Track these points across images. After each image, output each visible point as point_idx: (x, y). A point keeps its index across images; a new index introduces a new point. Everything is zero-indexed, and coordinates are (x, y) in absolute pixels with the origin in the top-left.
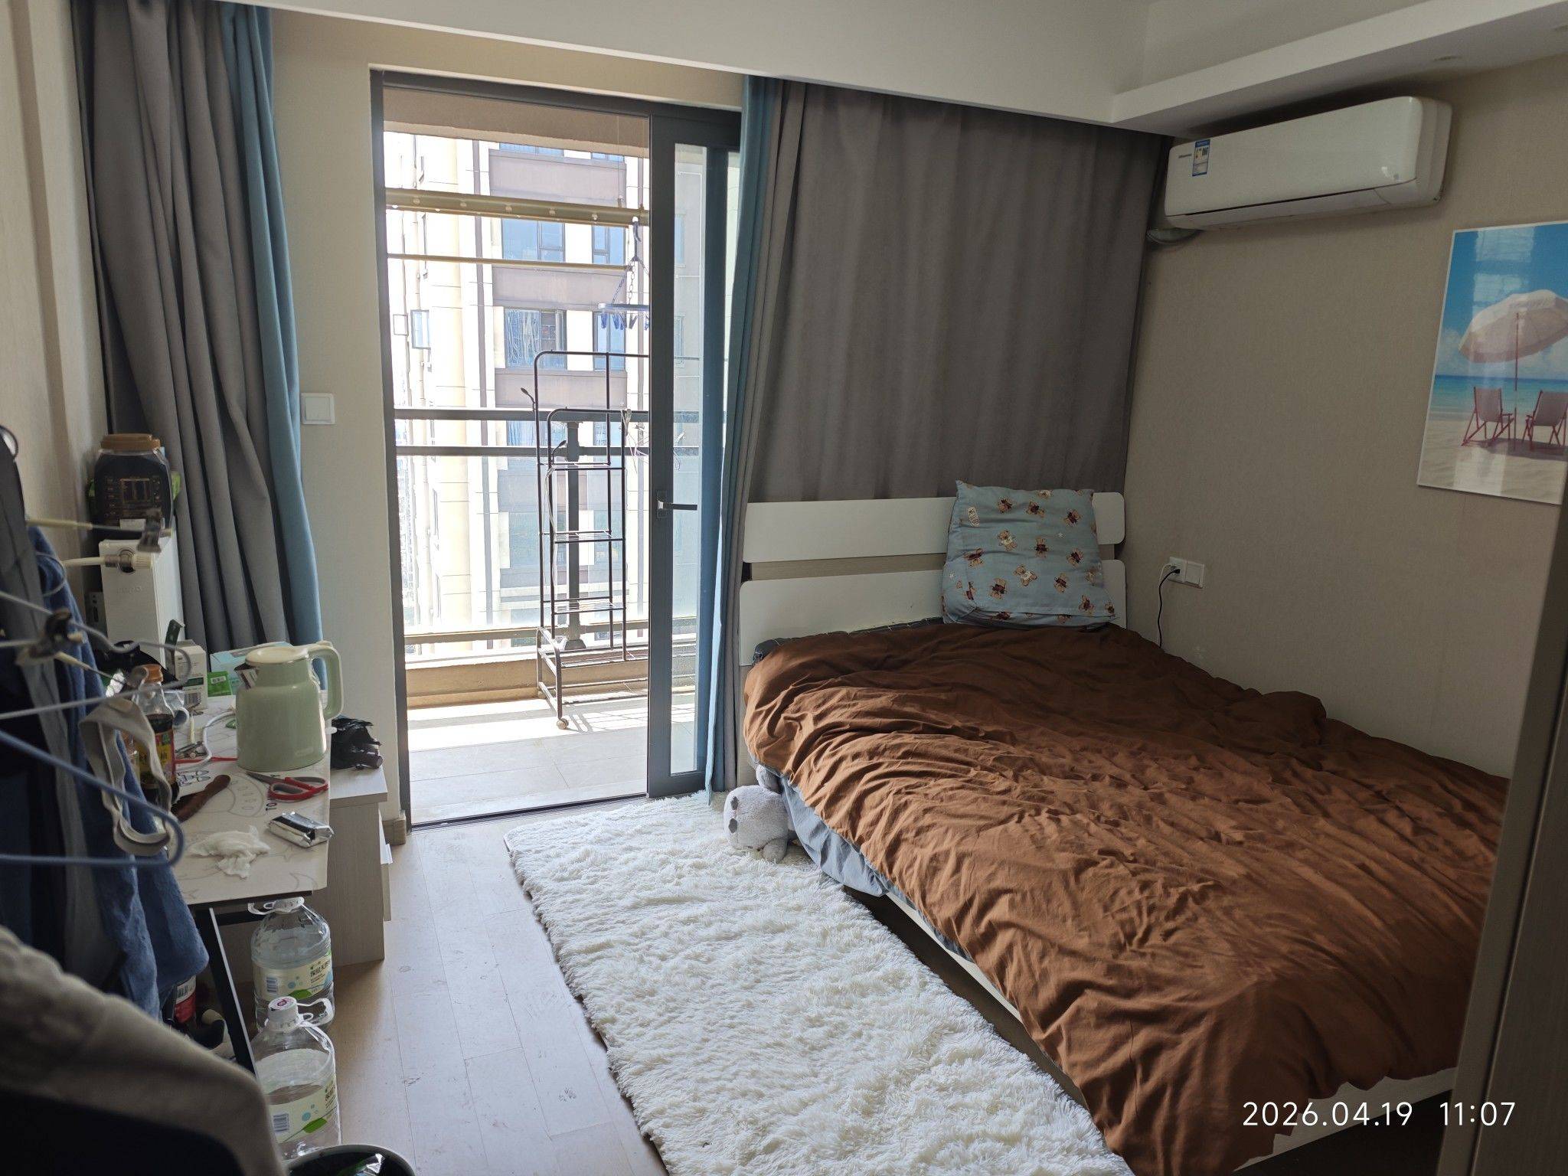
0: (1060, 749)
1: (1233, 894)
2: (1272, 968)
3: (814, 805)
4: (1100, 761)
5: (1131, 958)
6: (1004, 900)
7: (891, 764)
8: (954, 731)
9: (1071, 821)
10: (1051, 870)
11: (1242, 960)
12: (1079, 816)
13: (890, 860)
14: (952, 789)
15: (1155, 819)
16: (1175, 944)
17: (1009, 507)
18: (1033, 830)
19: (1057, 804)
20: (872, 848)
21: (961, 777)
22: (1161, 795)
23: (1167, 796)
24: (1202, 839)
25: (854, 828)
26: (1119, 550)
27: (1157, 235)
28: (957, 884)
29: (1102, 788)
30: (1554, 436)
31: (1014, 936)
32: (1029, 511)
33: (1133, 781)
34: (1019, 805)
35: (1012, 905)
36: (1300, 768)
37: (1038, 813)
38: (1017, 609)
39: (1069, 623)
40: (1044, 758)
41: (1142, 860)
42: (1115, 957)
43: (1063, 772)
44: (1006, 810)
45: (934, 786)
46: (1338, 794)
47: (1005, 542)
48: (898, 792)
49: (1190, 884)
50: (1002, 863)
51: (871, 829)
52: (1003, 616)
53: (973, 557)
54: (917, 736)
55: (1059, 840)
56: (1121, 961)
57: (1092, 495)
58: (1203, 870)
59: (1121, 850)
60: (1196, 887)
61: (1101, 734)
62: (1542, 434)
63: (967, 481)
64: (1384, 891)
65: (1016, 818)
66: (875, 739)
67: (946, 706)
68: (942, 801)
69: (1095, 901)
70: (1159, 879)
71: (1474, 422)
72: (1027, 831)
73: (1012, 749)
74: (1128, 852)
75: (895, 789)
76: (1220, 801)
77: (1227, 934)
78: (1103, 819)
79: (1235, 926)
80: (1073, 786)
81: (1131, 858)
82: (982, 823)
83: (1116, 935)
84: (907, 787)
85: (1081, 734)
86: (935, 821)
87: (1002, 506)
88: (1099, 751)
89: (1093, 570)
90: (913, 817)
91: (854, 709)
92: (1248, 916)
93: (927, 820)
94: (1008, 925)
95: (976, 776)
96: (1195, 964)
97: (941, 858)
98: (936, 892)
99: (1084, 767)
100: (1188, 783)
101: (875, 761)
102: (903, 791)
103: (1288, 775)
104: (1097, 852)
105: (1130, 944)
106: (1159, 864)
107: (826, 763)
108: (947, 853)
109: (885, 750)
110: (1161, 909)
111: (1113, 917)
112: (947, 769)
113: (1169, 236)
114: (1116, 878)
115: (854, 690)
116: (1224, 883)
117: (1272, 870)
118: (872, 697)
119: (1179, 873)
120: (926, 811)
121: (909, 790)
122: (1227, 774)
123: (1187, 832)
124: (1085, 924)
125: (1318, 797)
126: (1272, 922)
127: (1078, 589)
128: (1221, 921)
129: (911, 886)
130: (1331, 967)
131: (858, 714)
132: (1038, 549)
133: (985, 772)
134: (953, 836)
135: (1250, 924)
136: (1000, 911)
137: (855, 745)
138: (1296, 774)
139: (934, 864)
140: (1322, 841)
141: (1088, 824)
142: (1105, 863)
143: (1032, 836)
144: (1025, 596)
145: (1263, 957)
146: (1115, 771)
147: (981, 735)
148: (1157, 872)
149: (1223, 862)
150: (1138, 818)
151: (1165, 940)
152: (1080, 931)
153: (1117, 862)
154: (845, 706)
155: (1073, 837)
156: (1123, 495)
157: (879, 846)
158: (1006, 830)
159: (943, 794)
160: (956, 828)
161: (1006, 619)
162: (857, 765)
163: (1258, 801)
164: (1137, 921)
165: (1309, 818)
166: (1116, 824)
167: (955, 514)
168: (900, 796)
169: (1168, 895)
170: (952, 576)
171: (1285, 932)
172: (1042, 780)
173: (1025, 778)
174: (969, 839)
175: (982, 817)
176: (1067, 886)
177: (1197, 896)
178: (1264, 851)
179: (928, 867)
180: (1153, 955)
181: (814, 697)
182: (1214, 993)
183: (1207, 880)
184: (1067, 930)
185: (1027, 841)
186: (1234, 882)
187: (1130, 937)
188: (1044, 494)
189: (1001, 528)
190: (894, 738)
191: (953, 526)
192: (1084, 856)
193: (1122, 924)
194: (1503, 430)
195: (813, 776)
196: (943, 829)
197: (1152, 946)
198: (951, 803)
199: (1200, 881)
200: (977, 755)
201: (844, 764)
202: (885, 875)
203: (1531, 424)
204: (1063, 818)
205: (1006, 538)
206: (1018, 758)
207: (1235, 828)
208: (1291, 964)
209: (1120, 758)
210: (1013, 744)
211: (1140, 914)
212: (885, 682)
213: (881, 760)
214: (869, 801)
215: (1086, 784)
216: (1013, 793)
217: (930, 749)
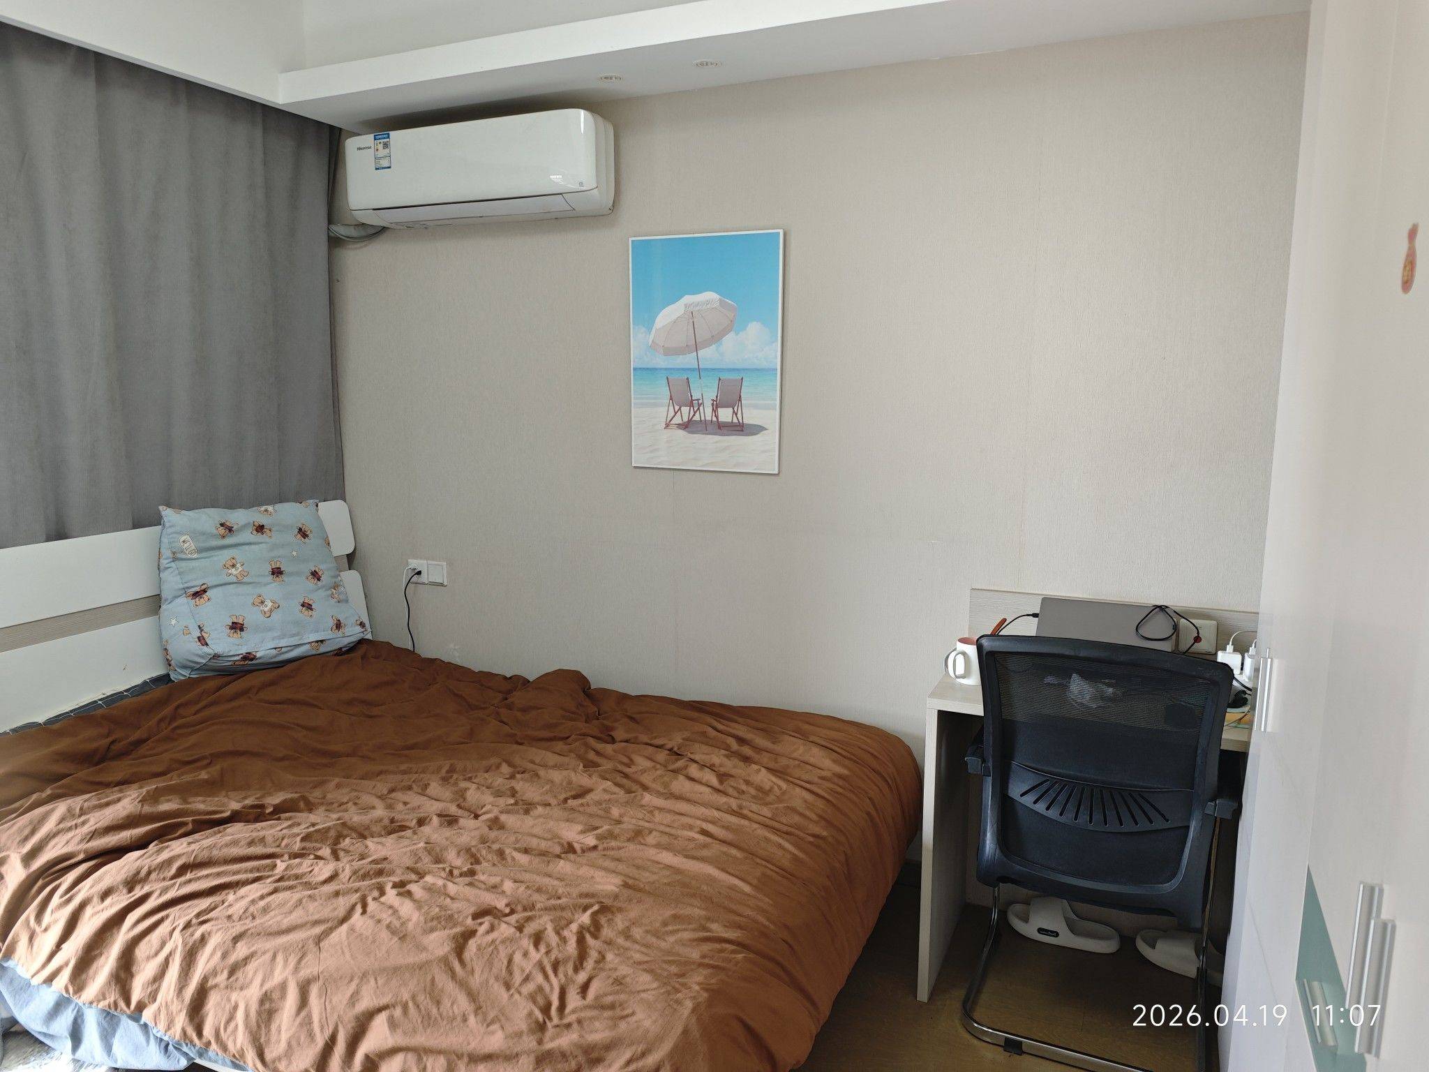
0: (367, 799)
1: (620, 910)
2: (699, 984)
3: (50, 980)
4: (414, 799)
5: (558, 1036)
6: (380, 1021)
7: (164, 891)
8: (234, 818)
9: (424, 888)
10: (428, 962)
11: (669, 988)
12: (429, 879)
13: (196, 1020)
14: (262, 897)
15: (508, 851)
16: (597, 998)
17: (230, 529)
18: (386, 917)
19: (399, 871)
20: (163, 1016)
21: (268, 877)
22: (496, 819)
23: (503, 818)
24: (559, 857)
25: (126, 996)
26: (351, 559)
27: (340, 230)
28: (308, 1022)
29: (434, 832)
30: (734, 415)
31: (405, 1062)
32: (255, 532)
33: (460, 812)
34: (356, 891)
35: (393, 1025)
36: (600, 746)
37: (382, 893)
38: (263, 645)
39: (323, 649)
40: (355, 818)
41: (519, 908)
42: (540, 1042)
43: (385, 828)
44: (343, 903)
45: (237, 900)
46: (641, 762)
47: (233, 571)
48: (188, 925)
49: (576, 916)
50: (364, 975)
51: (155, 987)
52: (248, 657)
53: (196, 595)
54: (190, 839)
55: (422, 919)
56: (549, 1046)
57: (317, 506)
58: (581, 895)
59: (493, 904)
60: (585, 918)
61: (403, 767)
62: (725, 415)
63: (169, 505)
64: (734, 852)
65: (359, 909)
66: (131, 861)
67: (212, 787)
68: (254, 918)
69: (492, 981)
70: (545, 922)
71: (671, 408)
72: (379, 921)
73: (312, 818)
74: (501, 904)
75: (181, 923)
76: (549, 805)
77: (640, 963)
78: (456, 872)
79: (643, 949)
80: (406, 842)
81: (507, 910)
82: (318, 930)
83: (530, 1014)
84: (198, 915)
85: (381, 773)
86: (253, 949)
87: (222, 531)
88: (410, 788)
89: (336, 586)
90: (219, 954)
91: (86, 829)
92: (647, 932)
93: (242, 950)
94: (393, 1051)
95: (286, 869)
96: (626, 1012)
97: (276, 996)
98: (279, 1041)
99: (401, 814)
100: (513, 796)
101: (138, 892)
102: (194, 921)
103: (591, 756)
104: (470, 918)
105: (550, 1019)
106: (538, 906)
107: (56, 918)
108: (283, 987)
109: (149, 873)
110: (566, 960)
111: (520, 993)
112: (246, 871)
113: (352, 232)
114: (503, 942)
115: (77, 802)
116: (608, 902)
117: (638, 867)
118: (107, 804)
119: (562, 908)
120: (236, 939)
121: (203, 918)
122: (542, 772)
123: (543, 854)
124: (491, 1015)
125: (627, 770)
126: (670, 928)
127: (325, 611)
128: (627, 949)
129: (239, 1045)
130: (740, 956)
131: (94, 835)
132: (273, 573)
133: (297, 860)
134: (286, 961)
135: (654, 940)
136: (378, 1037)
137: (100, 879)
138: (598, 753)
139: (267, 1006)
140: (658, 817)
141: (445, 886)
142: (482, 929)
143: (388, 927)
144: (270, 629)
145: (683, 975)
146: (437, 807)
147: (268, 811)
148: (540, 916)
149: (592, 877)
150: (489, 857)
151: (584, 998)
152: (488, 1026)
153: (496, 922)
154: (70, 829)
155: (437, 910)
156: (345, 501)
157: (175, 1007)
158: (352, 929)
159: (252, 909)
160: (286, 949)
161: (252, 660)
162: (111, 905)
163: (582, 793)
164: (547, 988)
165: (635, 797)
166: (472, 873)
167: (163, 546)
168: (191, 929)
169: (564, 940)
170: (173, 622)
171: (687, 935)
172: (367, 847)
173: (347, 851)
174: (309, 957)
175: (316, 923)
176: (453, 975)
177: (592, 929)
178: (619, 848)
179: (259, 1013)
180: (579, 1022)
181: (15, 828)
182: (660, 1039)
183: (592, 906)
184: (471, 1031)
185: (385, 934)
186: (616, 897)
187: (546, 1010)
188: (266, 511)
189: (226, 555)
190: (159, 852)
191: (164, 562)
192: (458, 929)
193: (532, 998)
194: (695, 413)
195: (36, 942)
196: (268, 956)
197: (573, 1011)
198: (267, 917)
199: (585, 909)
200: (278, 841)
201: (89, 911)
202: (192, 1042)
203: (716, 406)
204: (413, 887)
205: (233, 566)
206: (329, 829)
207: (583, 832)
208: (710, 971)
209: (435, 788)
210: (310, 811)
211: (546, 977)
212: (119, 776)
213: (146, 889)
214: (141, 951)
215: (415, 833)
216: (341, 876)
217: (215, 853)
